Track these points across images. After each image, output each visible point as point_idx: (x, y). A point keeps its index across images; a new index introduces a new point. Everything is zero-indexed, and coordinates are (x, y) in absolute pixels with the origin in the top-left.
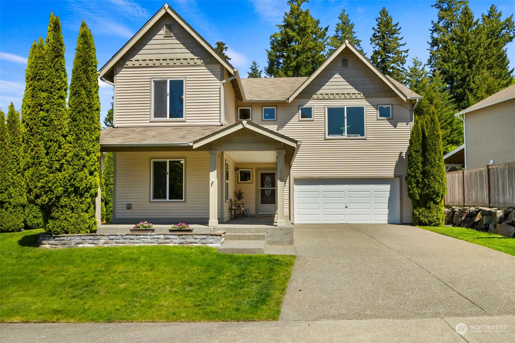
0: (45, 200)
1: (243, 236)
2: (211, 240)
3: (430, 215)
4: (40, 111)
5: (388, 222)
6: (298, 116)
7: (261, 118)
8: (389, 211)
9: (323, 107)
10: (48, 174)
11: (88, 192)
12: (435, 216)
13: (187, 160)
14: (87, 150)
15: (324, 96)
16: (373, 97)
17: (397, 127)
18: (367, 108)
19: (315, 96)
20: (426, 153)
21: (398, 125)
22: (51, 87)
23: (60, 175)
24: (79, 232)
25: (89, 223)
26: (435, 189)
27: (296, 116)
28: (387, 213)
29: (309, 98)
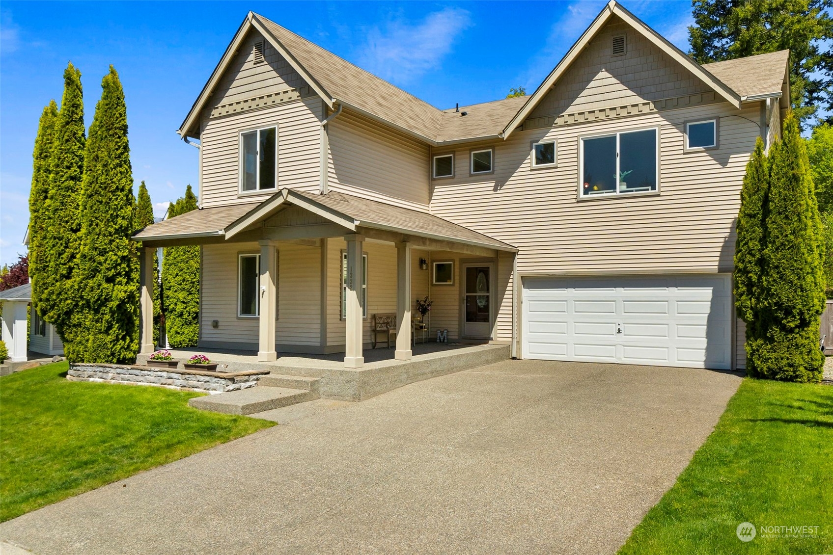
2: (215, 385)
3: (774, 355)
5: (705, 365)
6: (529, 161)
7: (468, 172)
8: (708, 343)
9: (576, 139)
11: (106, 306)
12: (782, 359)
13: (281, 254)
15: (577, 117)
16: (676, 106)
17: (729, 165)
18: (662, 132)
19: (559, 121)
20: (768, 219)
21: (730, 160)
23: (68, 283)
24: (95, 361)
25: (112, 348)
26: (780, 297)
27: (526, 161)
28: (705, 345)
29: (550, 124)
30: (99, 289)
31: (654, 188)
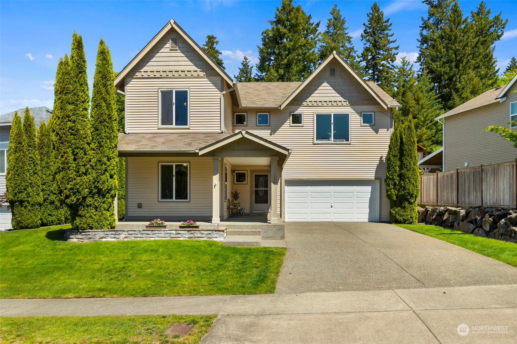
0: (74, 200)
1: (241, 232)
2: (216, 235)
3: (405, 214)
4: (67, 122)
5: (369, 220)
6: (289, 122)
7: (255, 124)
8: (369, 210)
9: (312, 113)
10: (75, 177)
11: (109, 193)
12: (409, 215)
13: (192, 164)
14: (108, 156)
15: (313, 103)
16: (358, 105)
17: (379, 133)
18: (352, 115)
19: (304, 103)
20: (403, 158)
21: (379, 131)
22: (77, 100)
23: (85, 178)
24: (102, 228)
25: (110, 220)
26: (409, 190)
27: (287, 122)
28: (368, 212)
29: (300, 105)
30: (107, 182)
31: (347, 140)
